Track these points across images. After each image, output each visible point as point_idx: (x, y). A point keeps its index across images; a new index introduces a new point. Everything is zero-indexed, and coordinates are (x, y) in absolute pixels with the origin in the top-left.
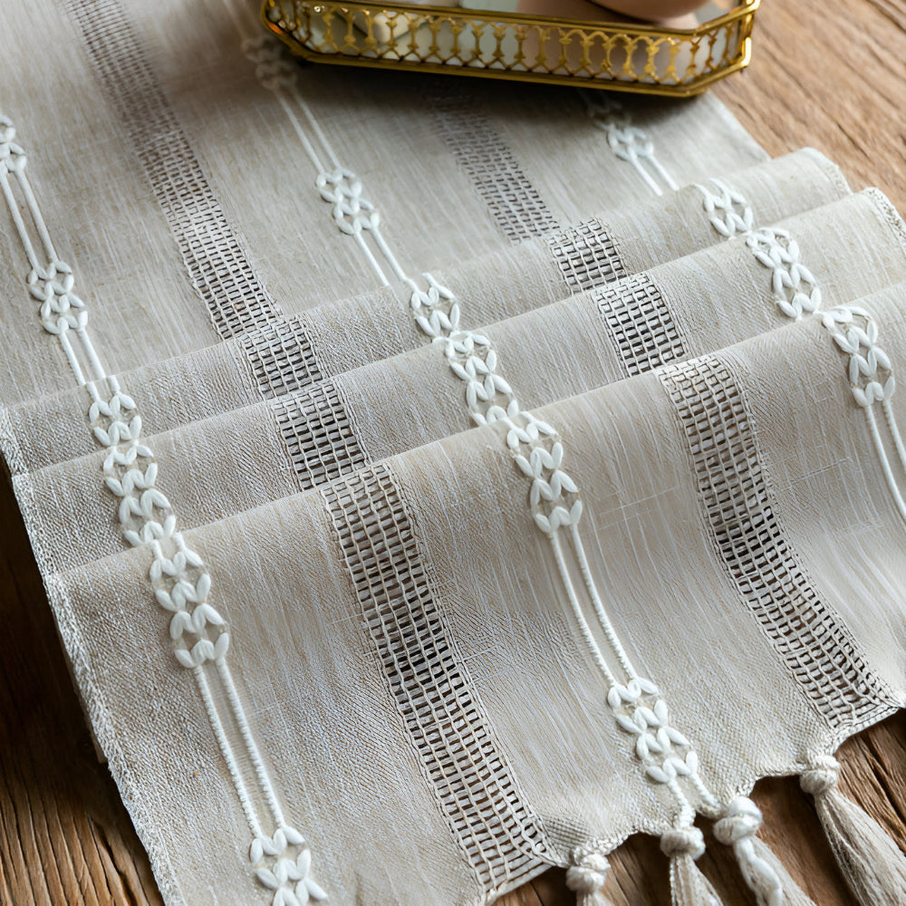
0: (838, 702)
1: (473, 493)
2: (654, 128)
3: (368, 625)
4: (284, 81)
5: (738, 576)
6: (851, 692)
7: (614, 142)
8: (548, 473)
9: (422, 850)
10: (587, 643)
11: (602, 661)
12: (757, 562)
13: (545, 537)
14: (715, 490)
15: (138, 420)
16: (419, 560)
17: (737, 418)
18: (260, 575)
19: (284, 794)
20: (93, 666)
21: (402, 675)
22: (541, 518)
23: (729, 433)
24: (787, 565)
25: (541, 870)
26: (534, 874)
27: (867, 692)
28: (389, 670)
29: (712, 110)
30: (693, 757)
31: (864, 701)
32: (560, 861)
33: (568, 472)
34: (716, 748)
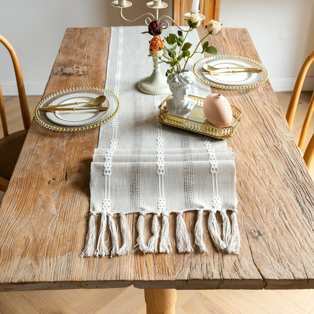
3: (130, 179)
4: (160, 124)
6: (191, 206)
8: (161, 167)
11: (160, 195)
16: (140, 173)
18: (118, 167)
21: (132, 187)
22: (158, 173)
25: (138, 212)
30: (165, 208)
31: (192, 208)
33: (164, 168)
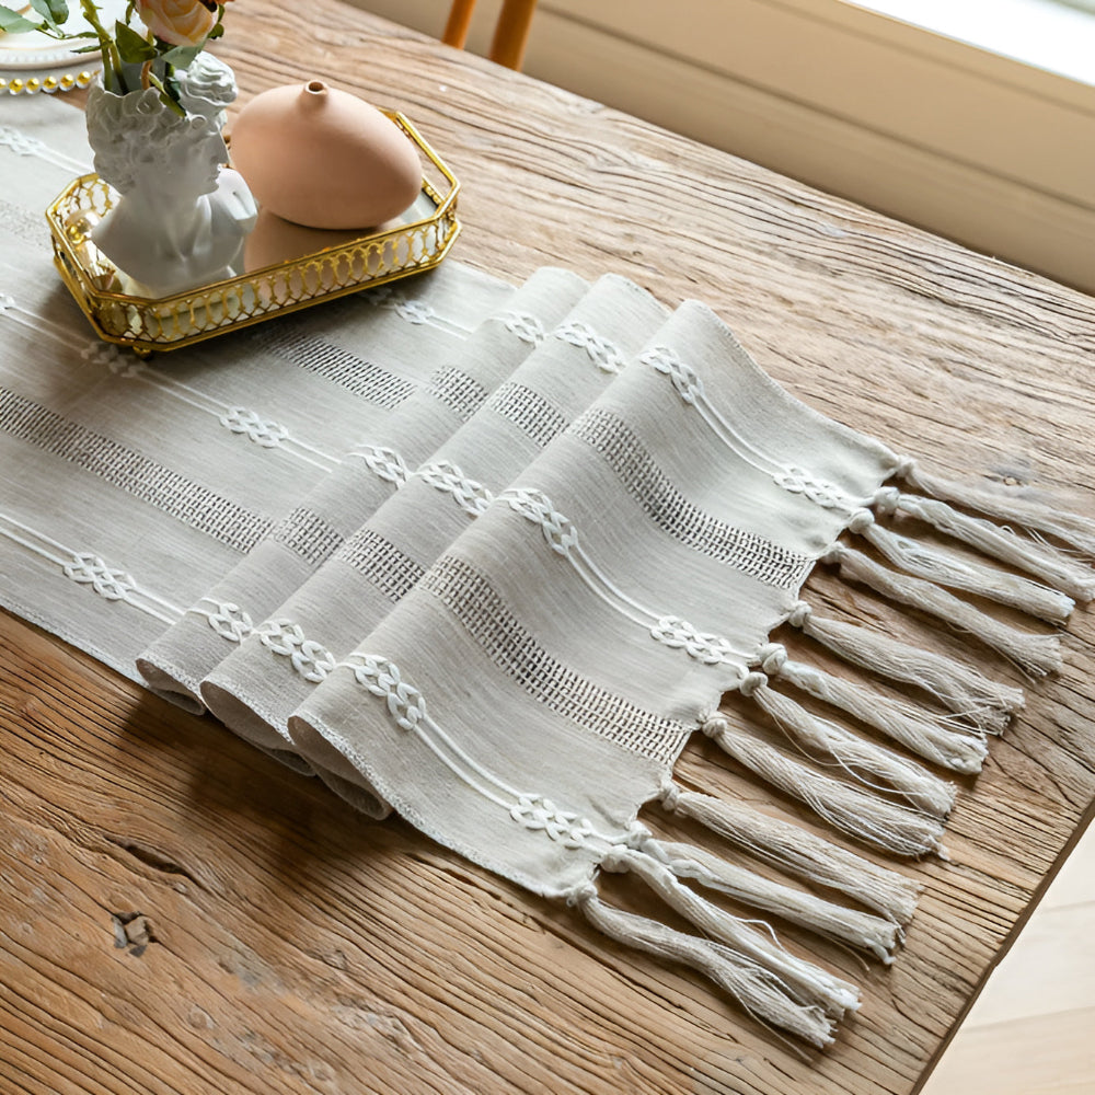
0: (781, 575)
1: (513, 547)
2: (423, 296)
3: (493, 658)
5: (678, 536)
6: (784, 566)
7: (405, 315)
8: (548, 517)
9: (611, 764)
10: (619, 613)
11: (635, 619)
12: (683, 523)
13: (563, 558)
14: (638, 489)
15: (246, 616)
16: (503, 603)
17: (631, 438)
19: (507, 779)
20: (358, 752)
21: (529, 680)
22: (556, 546)
23: (630, 449)
24: (701, 517)
25: (687, 737)
26: (685, 741)
27: (793, 561)
28: (519, 682)
29: (453, 269)
30: (724, 641)
31: (794, 567)
32: (695, 727)
33: (558, 511)
34: (732, 630)
